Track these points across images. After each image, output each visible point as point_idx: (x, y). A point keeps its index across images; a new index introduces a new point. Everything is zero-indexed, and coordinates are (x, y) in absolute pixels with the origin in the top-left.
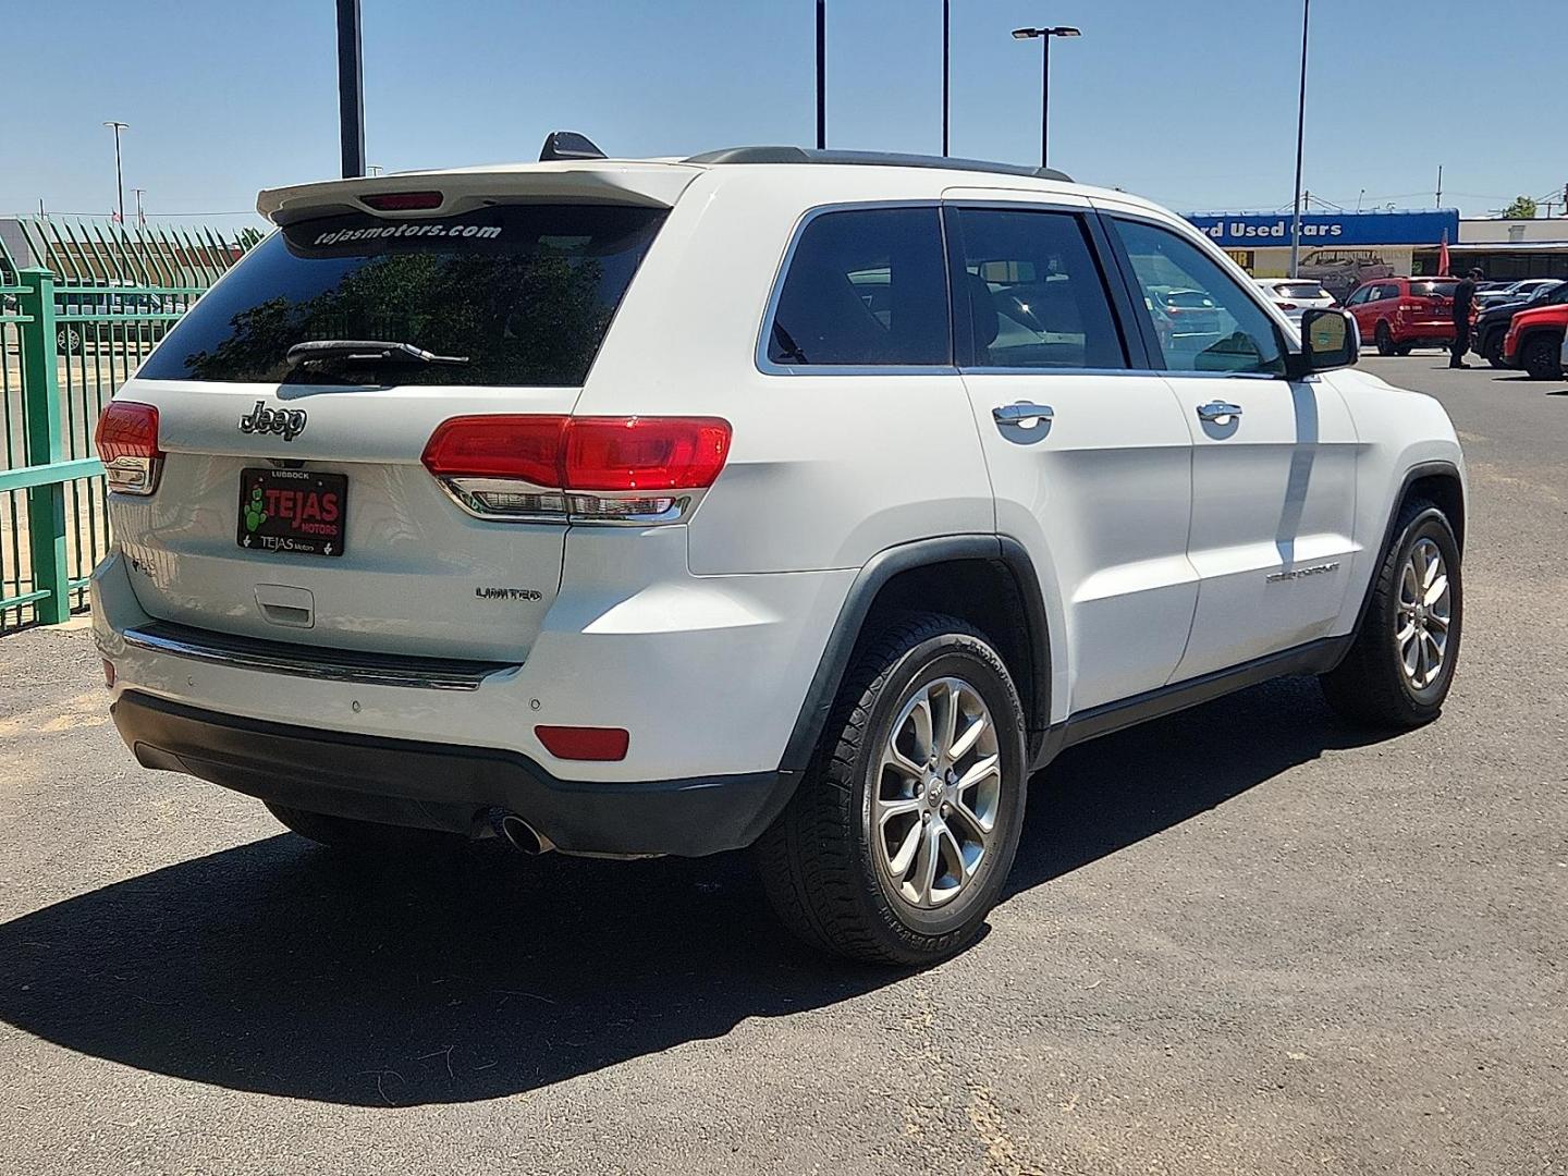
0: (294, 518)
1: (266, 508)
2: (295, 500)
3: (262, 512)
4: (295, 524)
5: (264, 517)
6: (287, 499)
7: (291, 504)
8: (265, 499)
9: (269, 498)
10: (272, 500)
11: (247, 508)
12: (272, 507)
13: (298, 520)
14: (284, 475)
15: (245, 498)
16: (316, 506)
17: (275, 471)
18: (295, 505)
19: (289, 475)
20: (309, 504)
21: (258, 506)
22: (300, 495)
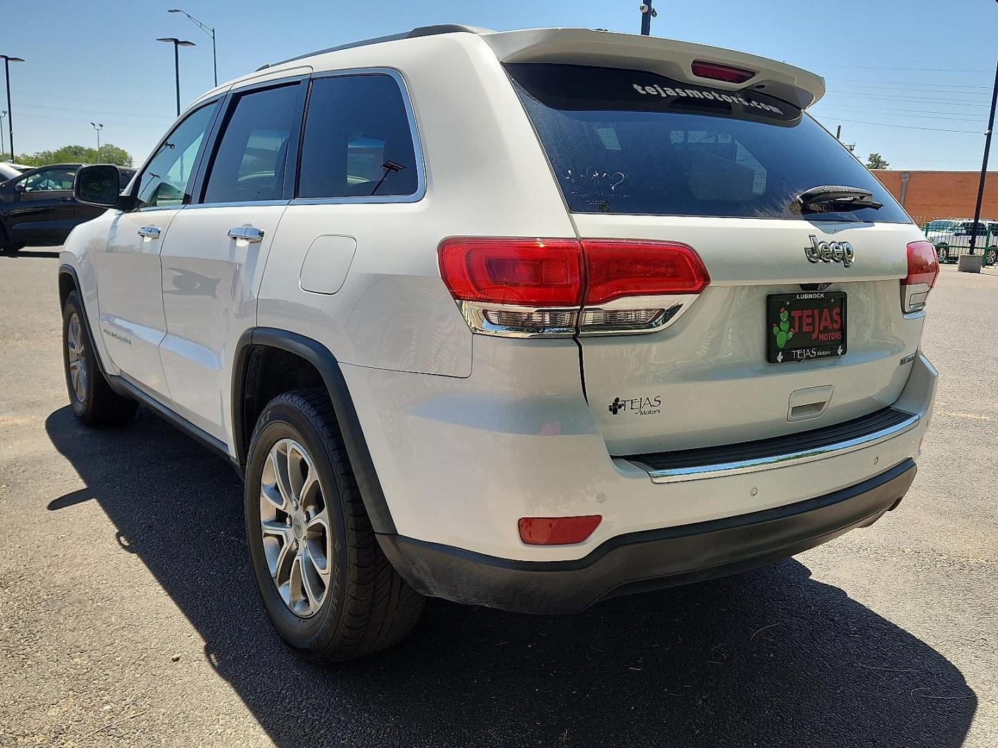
0: (813, 332)
1: (792, 327)
2: (813, 316)
3: (789, 331)
4: (814, 336)
5: (791, 335)
6: (808, 317)
7: (810, 320)
8: (791, 319)
9: (794, 317)
10: (797, 319)
11: (776, 330)
12: (797, 325)
13: (817, 331)
14: (806, 296)
15: (771, 320)
16: (828, 318)
17: (800, 294)
18: (813, 320)
19: (811, 296)
20: (823, 317)
21: (785, 326)
22: (816, 311)
